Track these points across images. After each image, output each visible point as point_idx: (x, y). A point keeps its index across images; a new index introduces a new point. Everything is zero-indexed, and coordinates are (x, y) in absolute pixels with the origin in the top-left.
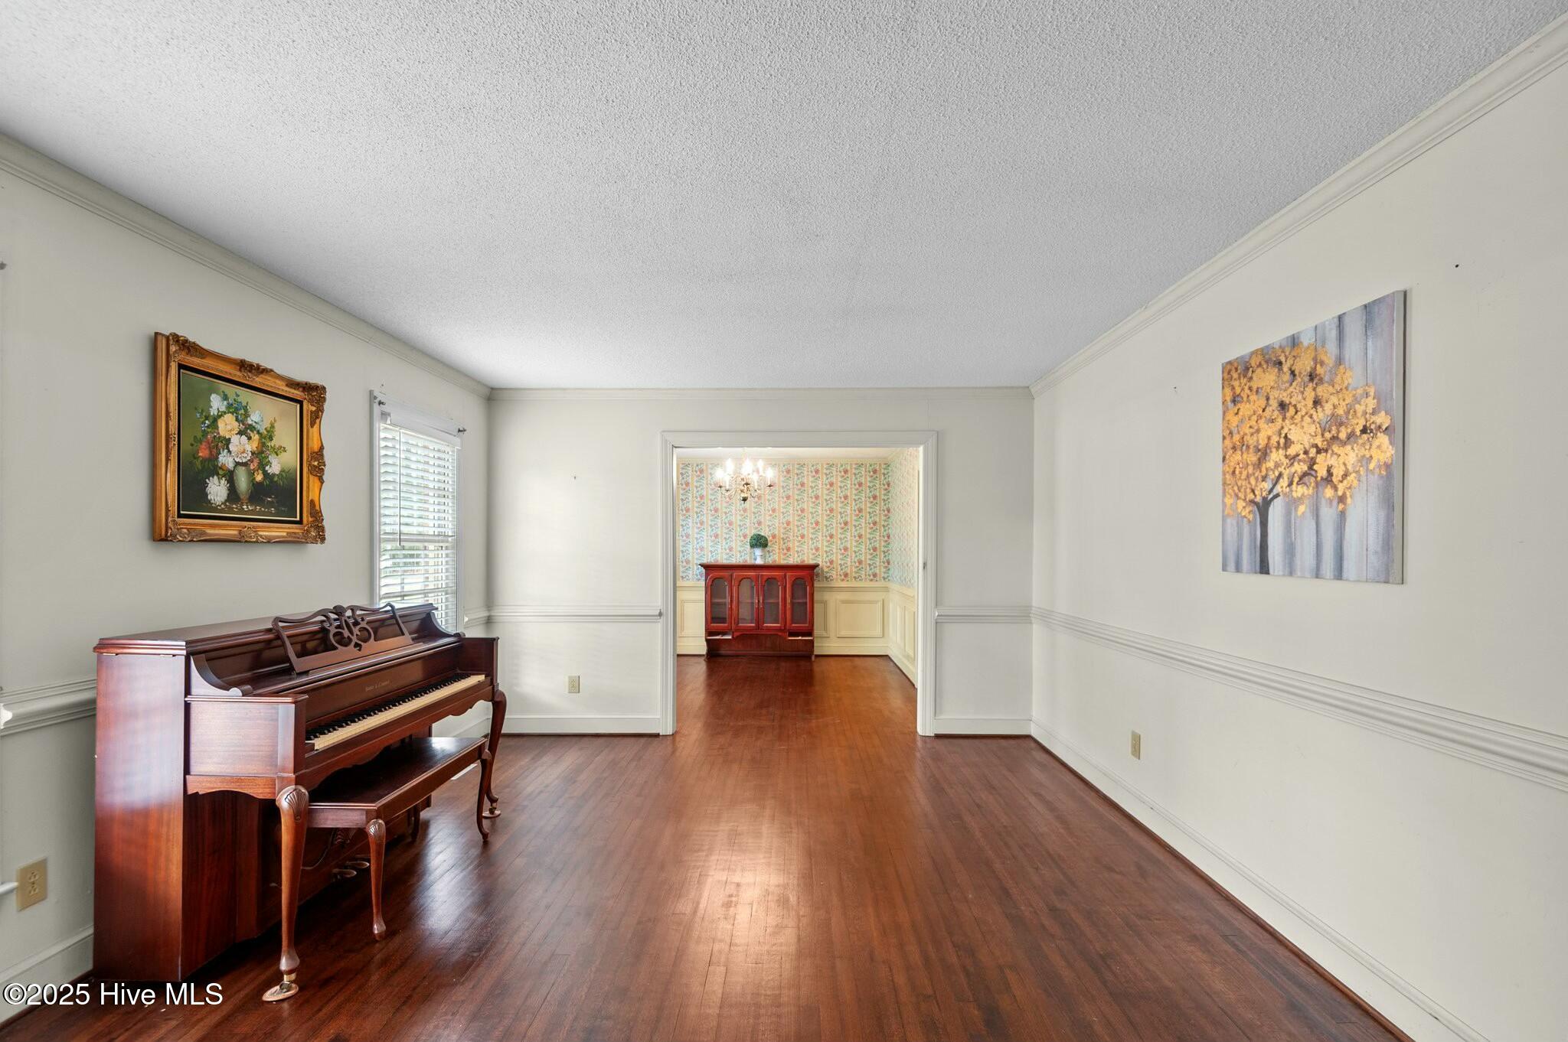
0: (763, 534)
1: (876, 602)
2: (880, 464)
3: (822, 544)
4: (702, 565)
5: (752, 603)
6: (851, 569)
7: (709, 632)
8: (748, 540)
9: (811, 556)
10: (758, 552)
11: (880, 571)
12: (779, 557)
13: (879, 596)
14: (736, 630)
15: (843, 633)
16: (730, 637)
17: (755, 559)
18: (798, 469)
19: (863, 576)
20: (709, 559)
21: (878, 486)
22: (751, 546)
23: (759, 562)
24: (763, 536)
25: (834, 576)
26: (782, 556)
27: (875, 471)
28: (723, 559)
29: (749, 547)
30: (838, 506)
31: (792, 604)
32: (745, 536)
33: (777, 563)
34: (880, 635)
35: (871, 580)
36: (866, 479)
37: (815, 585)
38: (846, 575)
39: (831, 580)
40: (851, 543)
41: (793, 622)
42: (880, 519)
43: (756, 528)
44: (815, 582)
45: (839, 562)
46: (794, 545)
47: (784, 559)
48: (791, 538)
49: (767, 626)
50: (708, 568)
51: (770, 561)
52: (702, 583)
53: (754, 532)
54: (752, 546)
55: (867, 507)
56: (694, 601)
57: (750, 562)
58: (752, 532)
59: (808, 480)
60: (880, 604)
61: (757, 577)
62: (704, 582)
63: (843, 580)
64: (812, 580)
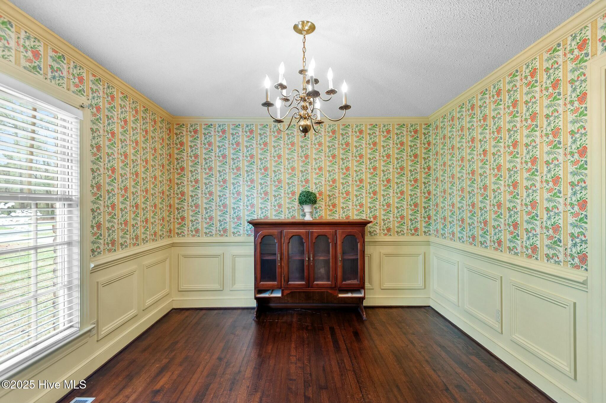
0: (311, 191)
1: (418, 255)
2: (421, 125)
3: (366, 200)
4: (250, 223)
5: (302, 261)
6: (394, 225)
7: (258, 290)
8: (297, 197)
9: (356, 213)
10: (307, 209)
11: (421, 225)
12: (326, 213)
13: (421, 249)
14: (287, 288)
15: (386, 285)
16: (279, 295)
17: (304, 215)
18: (343, 130)
19: (405, 231)
20: (258, 216)
21: (418, 145)
22: (300, 203)
23: (308, 218)
24: (312, 193)
25: (378, 231)
26: (329, 213)
27: (416, 131)
28: (272, 216)
29: (297, 203)
30: (380, 165)
31: (343, 260)
32: (293, 193)
33: (324, 220)
34: (423, 287)
35: (413, 235)
36: (407, 139)
37: (366, 240)
38: (389, 230)
39: (375, 234)
40: (394, 200)
41: (344, 279)
42: (421, 176)
43: (304, 186)
44: (366, 237)
45: (383, 217)
46: (340, 202)
47: (330, 215)
48: (337, 195)
49: (317, 284)
50: (257, 225)
51: (317, 218)
52: (252, 239)
53: (301, 189)
54: (302, 202)
55: (408, 165)
56: (245, 256)
57: (298, 218)
58: (299, 190)
59: (352, 140)
60: (421, 258)
61: (307, 234)
62: (253, 238)
63: (386, 235)
64: (363, 236)
